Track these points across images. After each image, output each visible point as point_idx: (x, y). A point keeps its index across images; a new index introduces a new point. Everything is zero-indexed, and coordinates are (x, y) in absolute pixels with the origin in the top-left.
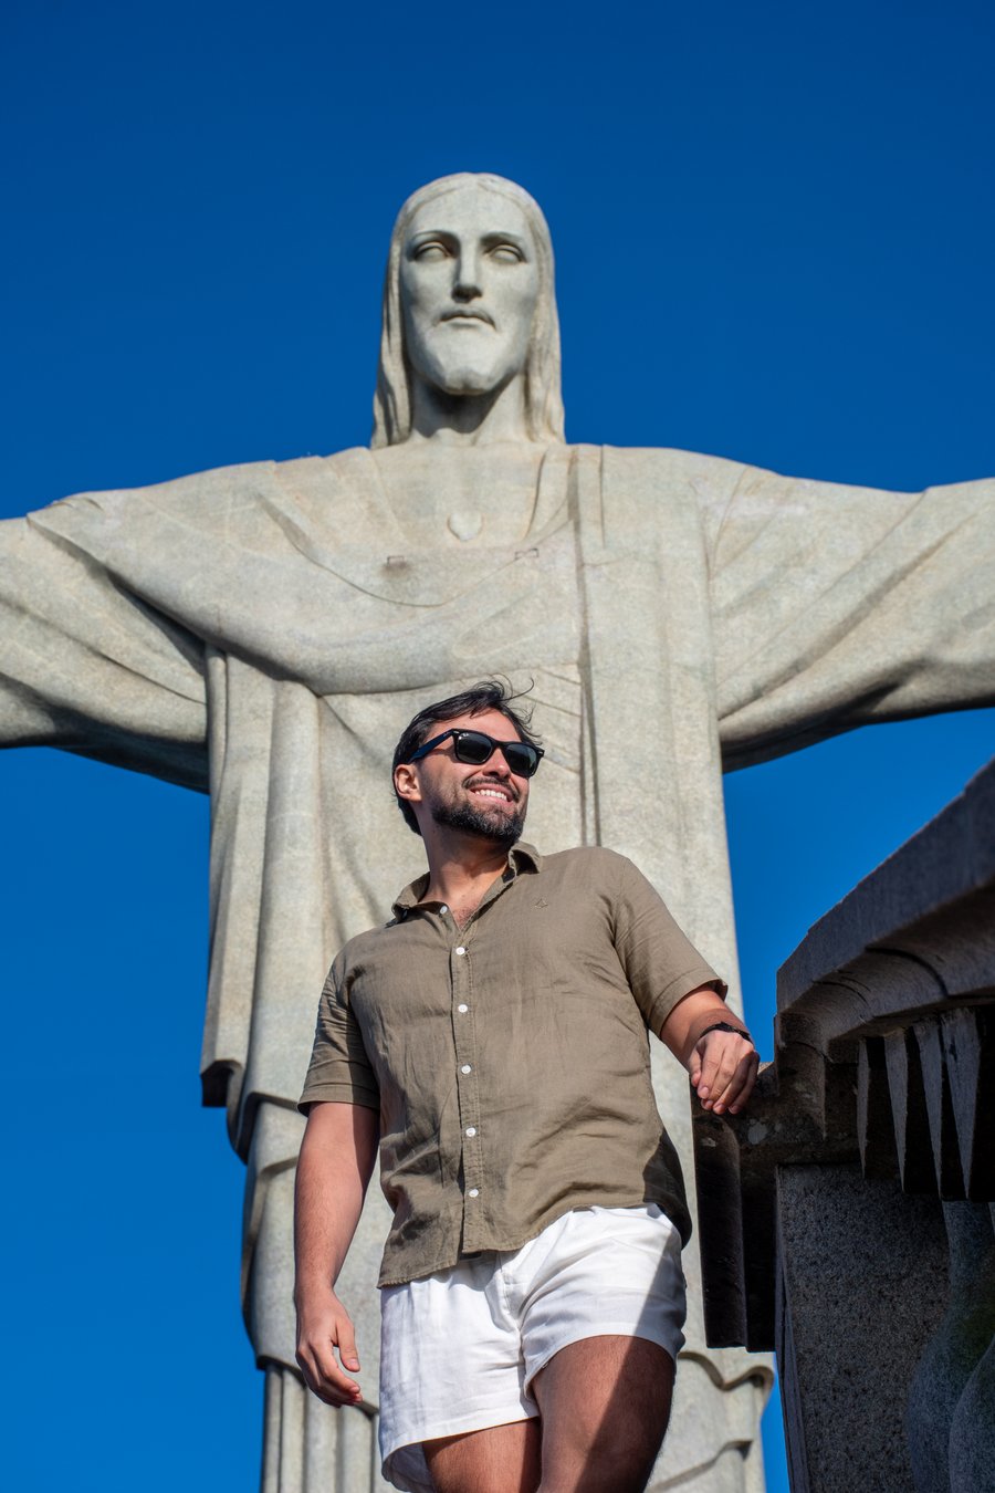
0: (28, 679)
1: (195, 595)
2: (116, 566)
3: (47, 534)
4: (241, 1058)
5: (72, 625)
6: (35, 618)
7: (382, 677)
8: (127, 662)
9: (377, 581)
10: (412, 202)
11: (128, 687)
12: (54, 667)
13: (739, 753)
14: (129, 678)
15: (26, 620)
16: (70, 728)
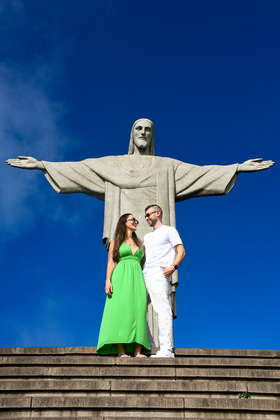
0: (81, 184)
1: (104, 174)
2: (93, 169)
3: (84, 164)
4: (108, 237)
5: (87, 177)
6: (82, 175)
7: (130, 187)
8: (94, 182)
9: (129, 173)
10: (136, 122)
11: (94, 186)
12: (84, 182)
13: (178, 199)
14: (94, 184)
15: (81, 176)
16: (86, 191)
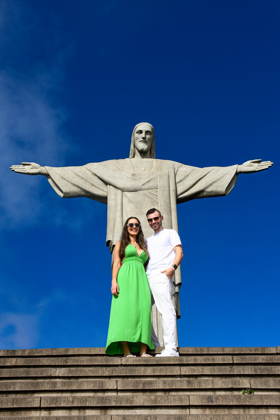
0: (83, 188)
1: (106, 178)
2: (95, 173)
3: (86, 168)
4: (112, 240)
5: (89, 181)
6: (84, 180)
7: (132, 190)
8: (96, 186)
9: (131, 177)
10: (136, 126)
11: (97, 189)
12: (87, 186)
13: (179, 201)
14: (97, 188)
16: (88, 194)
